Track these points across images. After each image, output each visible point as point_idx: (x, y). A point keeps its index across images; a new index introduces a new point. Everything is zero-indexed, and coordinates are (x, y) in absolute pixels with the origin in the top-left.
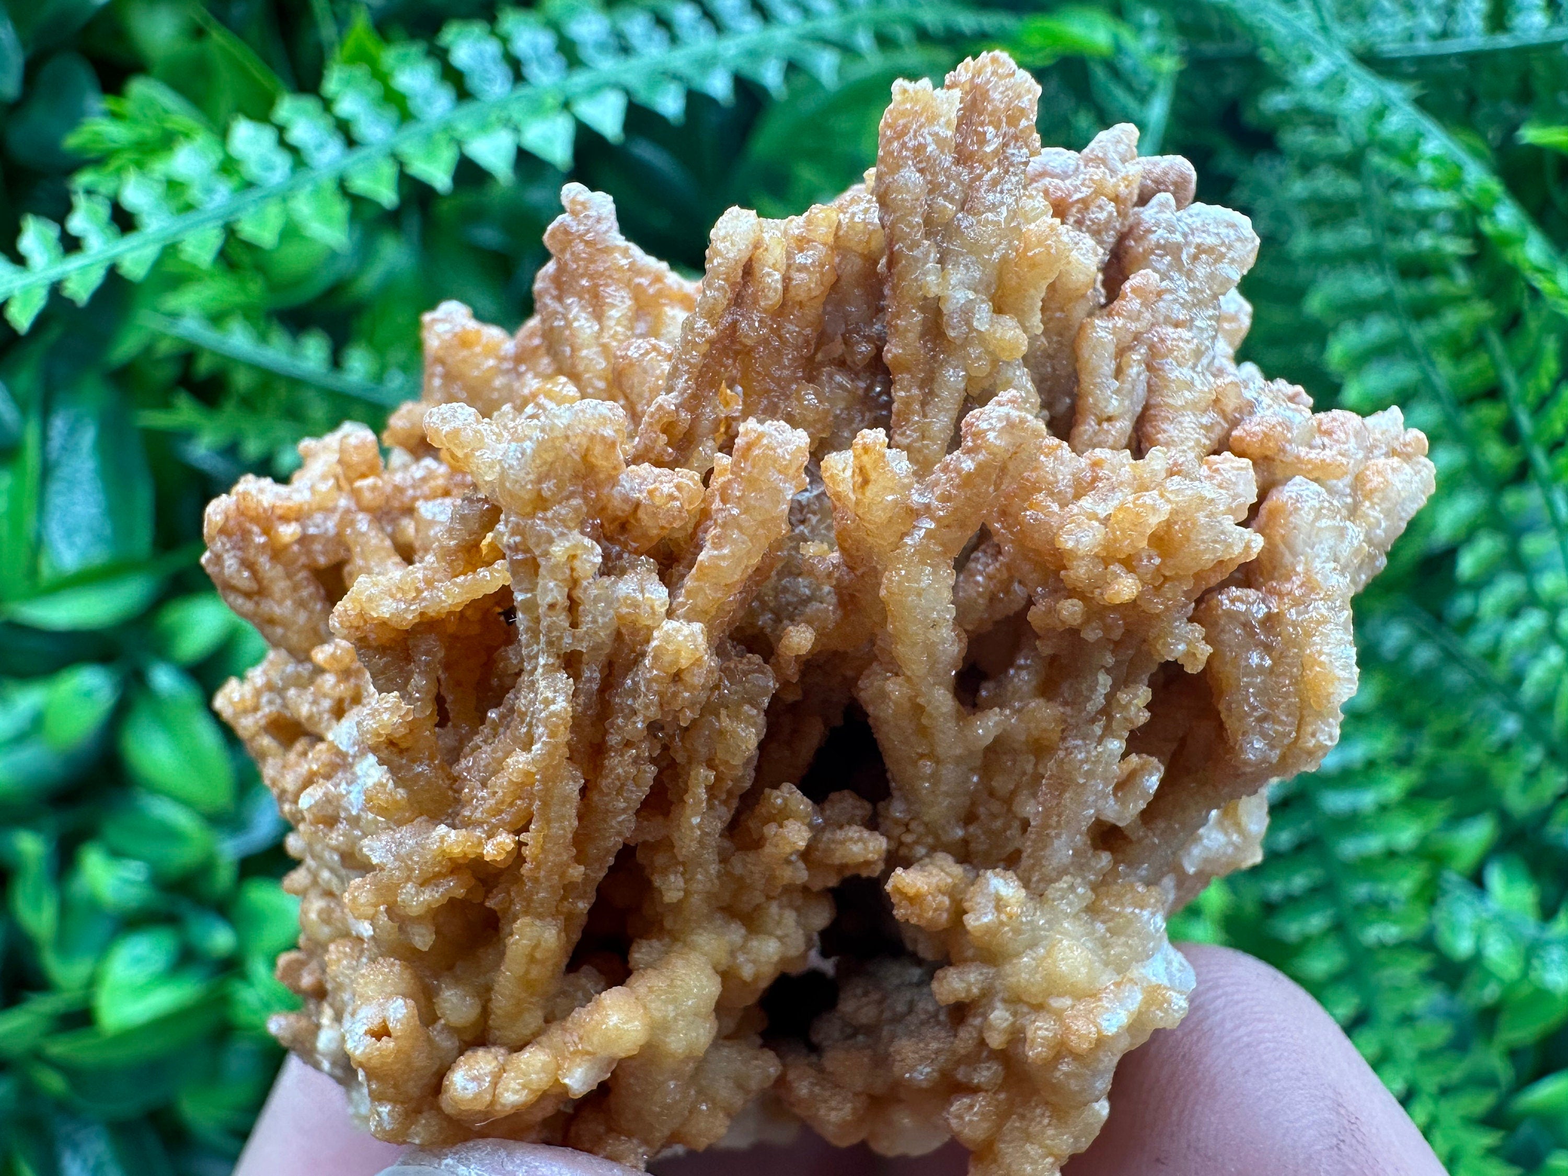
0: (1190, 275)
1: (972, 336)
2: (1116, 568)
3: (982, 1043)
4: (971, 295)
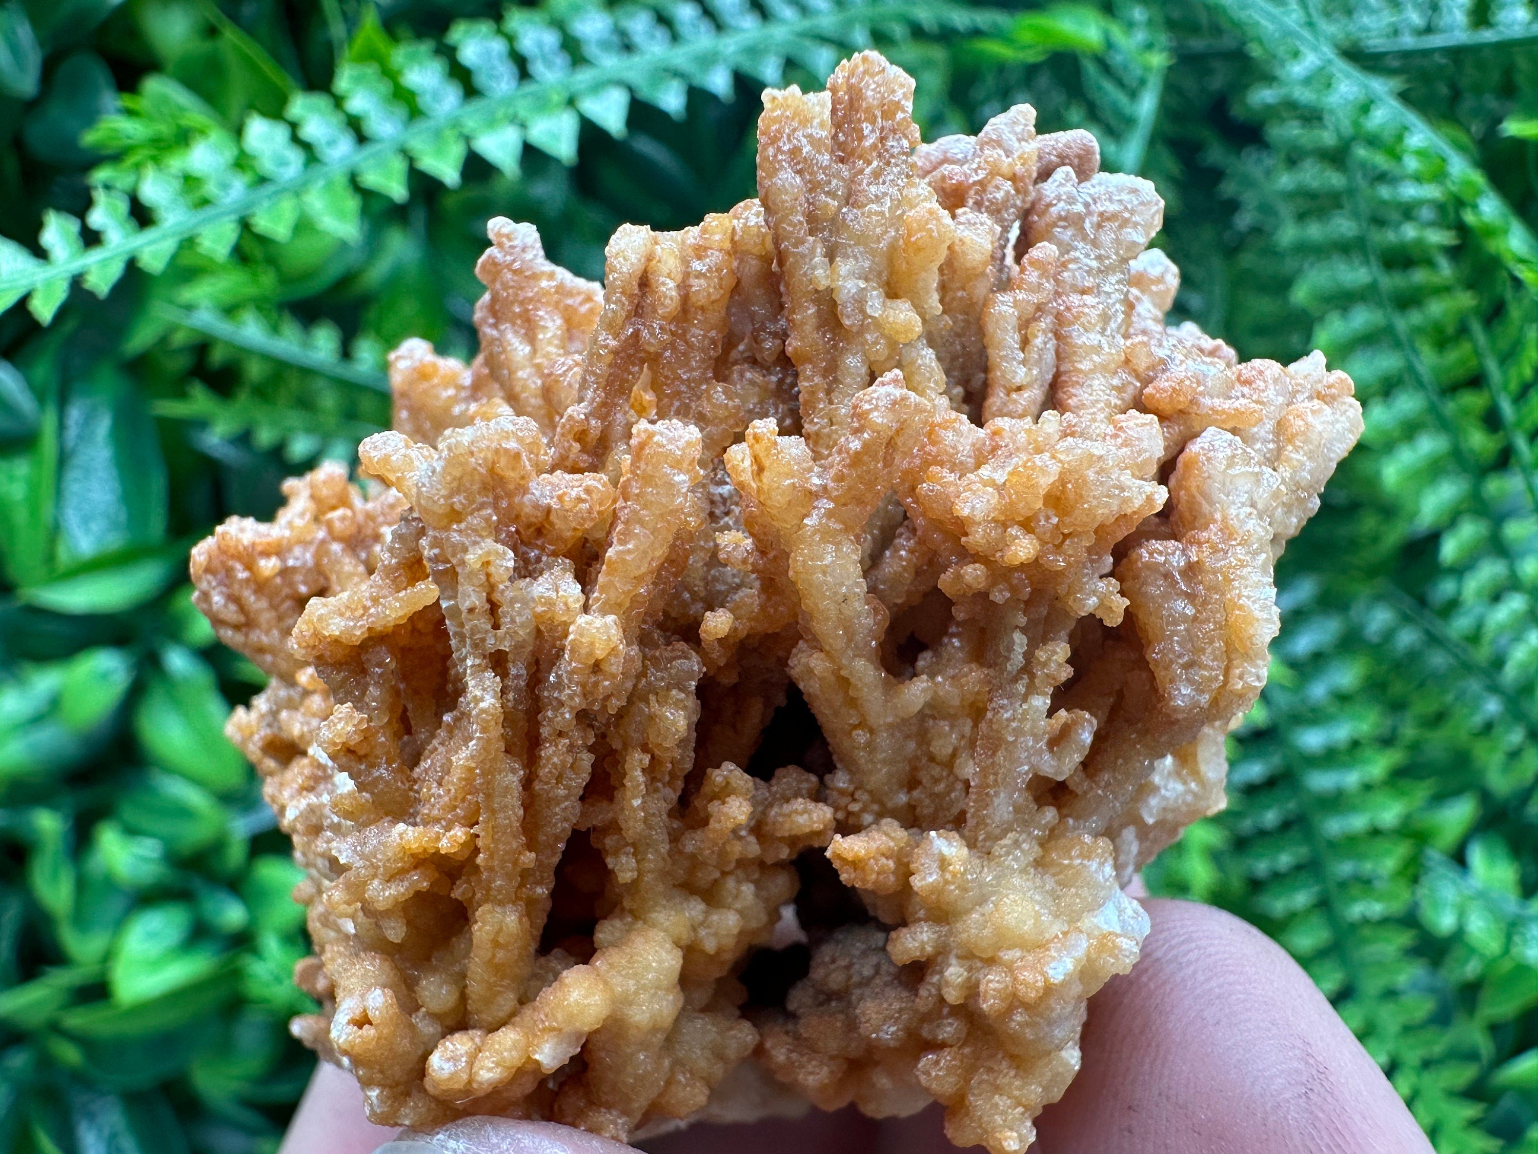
0: (1095, 243)
1: (868, 324)
2: (1014, 531)
3: (942, 1000)
4: (862, 284)
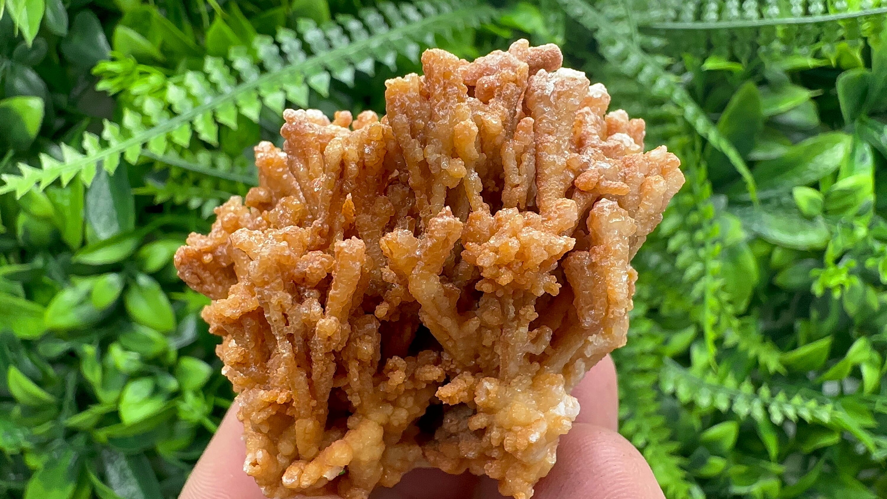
1: (442, 172)
2: (503, 269)
3: (491, 444)
4: (439, 156)
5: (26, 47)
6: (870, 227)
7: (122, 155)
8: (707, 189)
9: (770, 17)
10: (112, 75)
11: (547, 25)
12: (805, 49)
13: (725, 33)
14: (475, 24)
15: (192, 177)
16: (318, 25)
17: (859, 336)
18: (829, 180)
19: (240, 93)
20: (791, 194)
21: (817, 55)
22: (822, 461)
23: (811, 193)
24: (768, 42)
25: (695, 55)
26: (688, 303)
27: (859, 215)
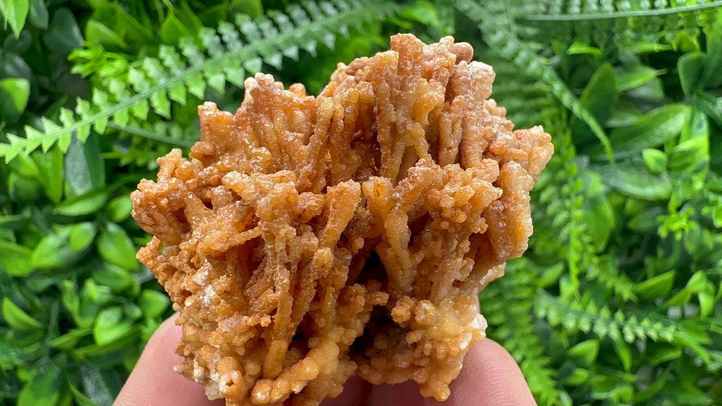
1: (406, 132)
2: (458, 211)
3: (423, 354)
4: (406, 118)
5: (14, 38)
6: (706, 181)
7: (92, 126)
8: (572, 151)
9: (623, 10)
10: (84, 61)
11: (440, 18)
12: (652, 37)
13: (586, 24)
14: (381, 17)
15: (150, 144)
16: (253, 20)
17: (697, 270)
18: (672, 143)
19: (188, 75)
20: (641, 155)
21: (662, 41)
22: (667, 370)
23: (657, 154)
24: (622, 30)
25: (562, 42)
26: (557, 244)
27: (696, 171)
